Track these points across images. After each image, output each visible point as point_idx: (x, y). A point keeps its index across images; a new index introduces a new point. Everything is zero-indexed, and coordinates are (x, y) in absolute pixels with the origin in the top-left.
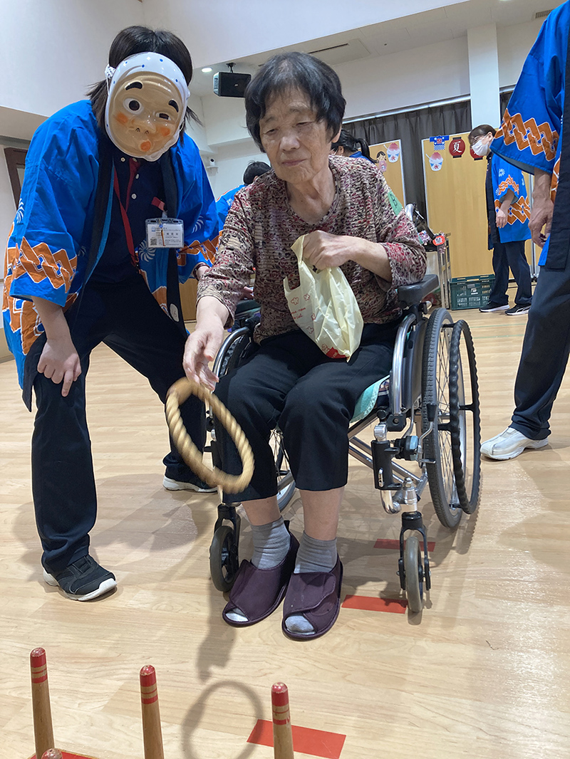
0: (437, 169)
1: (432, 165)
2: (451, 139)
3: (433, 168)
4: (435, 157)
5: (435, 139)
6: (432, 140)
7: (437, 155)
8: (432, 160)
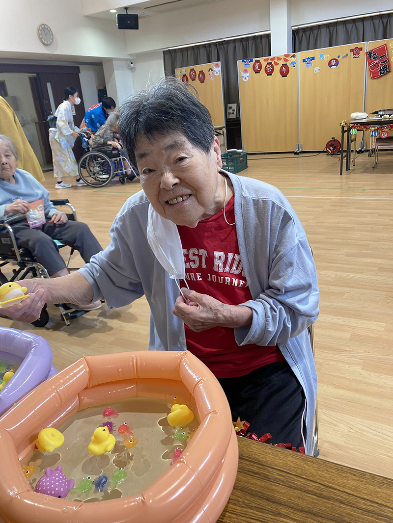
0: (246, 80)
1: (243, 77)
2: (254, 62)
3: (243, 79)
4: (245, 72)
5: (245, 61)
6: (243, 61)
7: (246, 71)
8: (243, 74)
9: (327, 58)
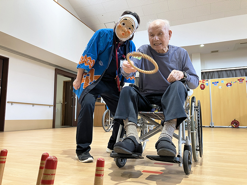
9: (225, 82)
